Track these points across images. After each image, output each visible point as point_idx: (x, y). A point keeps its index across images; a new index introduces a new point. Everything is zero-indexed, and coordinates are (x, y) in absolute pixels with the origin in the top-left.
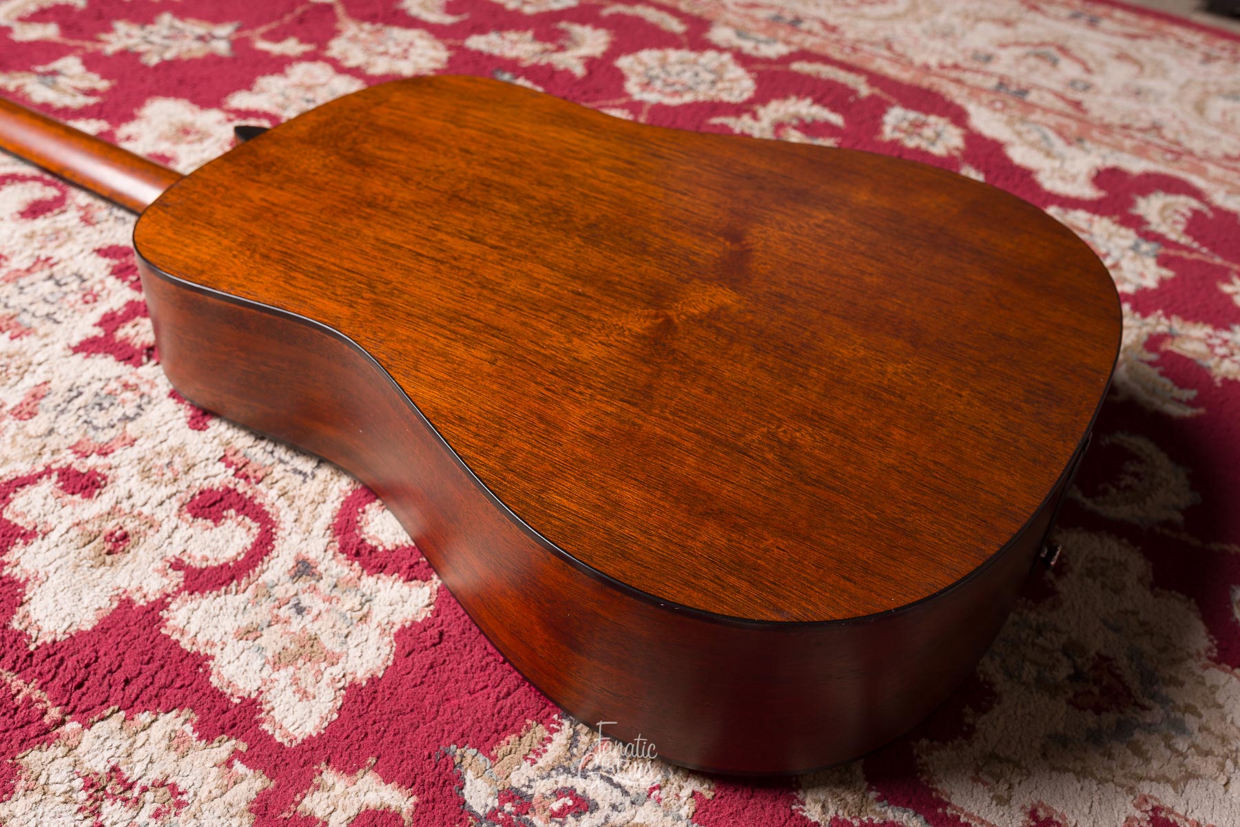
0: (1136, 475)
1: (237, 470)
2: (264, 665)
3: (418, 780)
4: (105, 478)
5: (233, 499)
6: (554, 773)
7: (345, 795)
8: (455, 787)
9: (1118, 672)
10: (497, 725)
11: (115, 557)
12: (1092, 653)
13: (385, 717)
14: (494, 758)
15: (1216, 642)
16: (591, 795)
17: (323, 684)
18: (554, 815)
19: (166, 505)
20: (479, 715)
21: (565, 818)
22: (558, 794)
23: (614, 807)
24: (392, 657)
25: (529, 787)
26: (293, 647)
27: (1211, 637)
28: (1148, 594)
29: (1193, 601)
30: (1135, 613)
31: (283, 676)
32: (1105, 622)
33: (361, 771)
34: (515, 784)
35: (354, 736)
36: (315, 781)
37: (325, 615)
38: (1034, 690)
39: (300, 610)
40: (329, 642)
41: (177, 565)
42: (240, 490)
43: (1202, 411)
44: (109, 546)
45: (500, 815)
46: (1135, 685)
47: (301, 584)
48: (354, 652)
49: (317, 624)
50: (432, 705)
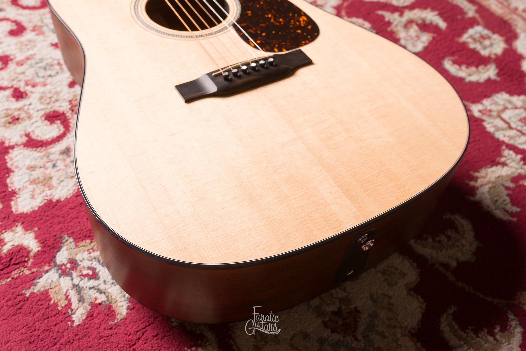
0: (449, 237)
1: (72, 107)
2: (27, 181)
3: (45, 243)
4: (27, 95)
5: (63, 117)
6: (94, 260)
7: (19, 237)
8: (56, 251)
9: (358, 319)
10: (87, 234)
11: (11, 125)
12: (352, 306)
13: (52, 216)
14: (77, 246)
15: (420, 326)
16: (100, 274)
17: (41, 196)
18: (82, 275)
19: (39, 112)
20: (84, 228)
21: (85, 278)
22: (89, 268)
23: (105, 282)
24: (71, 195)
25: (81, 261)
26: (42, 178)
27: (420, 323)
28: (405, 292)
29: (425, 304)
30: (390, 298)
31: (31, 187)
32: (371, 296)
33: (30, 231)
34: (77, 258)
35: (37, 218)
36: (13, 228)
37: (60, 171)
38: (311, 310)
39: (54, 166)
40: (54, 182)
41: (27, 135)
42: (67, 115)
43: (515, 219)
44: (11, 120)
45: (63, 267)
46: (361, 328)
47: (62, 157)
48: (60, 188)
49: (56, 173)
50: (71, 217)
